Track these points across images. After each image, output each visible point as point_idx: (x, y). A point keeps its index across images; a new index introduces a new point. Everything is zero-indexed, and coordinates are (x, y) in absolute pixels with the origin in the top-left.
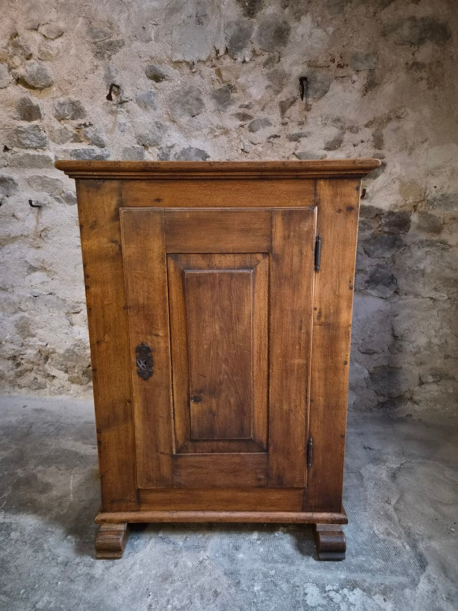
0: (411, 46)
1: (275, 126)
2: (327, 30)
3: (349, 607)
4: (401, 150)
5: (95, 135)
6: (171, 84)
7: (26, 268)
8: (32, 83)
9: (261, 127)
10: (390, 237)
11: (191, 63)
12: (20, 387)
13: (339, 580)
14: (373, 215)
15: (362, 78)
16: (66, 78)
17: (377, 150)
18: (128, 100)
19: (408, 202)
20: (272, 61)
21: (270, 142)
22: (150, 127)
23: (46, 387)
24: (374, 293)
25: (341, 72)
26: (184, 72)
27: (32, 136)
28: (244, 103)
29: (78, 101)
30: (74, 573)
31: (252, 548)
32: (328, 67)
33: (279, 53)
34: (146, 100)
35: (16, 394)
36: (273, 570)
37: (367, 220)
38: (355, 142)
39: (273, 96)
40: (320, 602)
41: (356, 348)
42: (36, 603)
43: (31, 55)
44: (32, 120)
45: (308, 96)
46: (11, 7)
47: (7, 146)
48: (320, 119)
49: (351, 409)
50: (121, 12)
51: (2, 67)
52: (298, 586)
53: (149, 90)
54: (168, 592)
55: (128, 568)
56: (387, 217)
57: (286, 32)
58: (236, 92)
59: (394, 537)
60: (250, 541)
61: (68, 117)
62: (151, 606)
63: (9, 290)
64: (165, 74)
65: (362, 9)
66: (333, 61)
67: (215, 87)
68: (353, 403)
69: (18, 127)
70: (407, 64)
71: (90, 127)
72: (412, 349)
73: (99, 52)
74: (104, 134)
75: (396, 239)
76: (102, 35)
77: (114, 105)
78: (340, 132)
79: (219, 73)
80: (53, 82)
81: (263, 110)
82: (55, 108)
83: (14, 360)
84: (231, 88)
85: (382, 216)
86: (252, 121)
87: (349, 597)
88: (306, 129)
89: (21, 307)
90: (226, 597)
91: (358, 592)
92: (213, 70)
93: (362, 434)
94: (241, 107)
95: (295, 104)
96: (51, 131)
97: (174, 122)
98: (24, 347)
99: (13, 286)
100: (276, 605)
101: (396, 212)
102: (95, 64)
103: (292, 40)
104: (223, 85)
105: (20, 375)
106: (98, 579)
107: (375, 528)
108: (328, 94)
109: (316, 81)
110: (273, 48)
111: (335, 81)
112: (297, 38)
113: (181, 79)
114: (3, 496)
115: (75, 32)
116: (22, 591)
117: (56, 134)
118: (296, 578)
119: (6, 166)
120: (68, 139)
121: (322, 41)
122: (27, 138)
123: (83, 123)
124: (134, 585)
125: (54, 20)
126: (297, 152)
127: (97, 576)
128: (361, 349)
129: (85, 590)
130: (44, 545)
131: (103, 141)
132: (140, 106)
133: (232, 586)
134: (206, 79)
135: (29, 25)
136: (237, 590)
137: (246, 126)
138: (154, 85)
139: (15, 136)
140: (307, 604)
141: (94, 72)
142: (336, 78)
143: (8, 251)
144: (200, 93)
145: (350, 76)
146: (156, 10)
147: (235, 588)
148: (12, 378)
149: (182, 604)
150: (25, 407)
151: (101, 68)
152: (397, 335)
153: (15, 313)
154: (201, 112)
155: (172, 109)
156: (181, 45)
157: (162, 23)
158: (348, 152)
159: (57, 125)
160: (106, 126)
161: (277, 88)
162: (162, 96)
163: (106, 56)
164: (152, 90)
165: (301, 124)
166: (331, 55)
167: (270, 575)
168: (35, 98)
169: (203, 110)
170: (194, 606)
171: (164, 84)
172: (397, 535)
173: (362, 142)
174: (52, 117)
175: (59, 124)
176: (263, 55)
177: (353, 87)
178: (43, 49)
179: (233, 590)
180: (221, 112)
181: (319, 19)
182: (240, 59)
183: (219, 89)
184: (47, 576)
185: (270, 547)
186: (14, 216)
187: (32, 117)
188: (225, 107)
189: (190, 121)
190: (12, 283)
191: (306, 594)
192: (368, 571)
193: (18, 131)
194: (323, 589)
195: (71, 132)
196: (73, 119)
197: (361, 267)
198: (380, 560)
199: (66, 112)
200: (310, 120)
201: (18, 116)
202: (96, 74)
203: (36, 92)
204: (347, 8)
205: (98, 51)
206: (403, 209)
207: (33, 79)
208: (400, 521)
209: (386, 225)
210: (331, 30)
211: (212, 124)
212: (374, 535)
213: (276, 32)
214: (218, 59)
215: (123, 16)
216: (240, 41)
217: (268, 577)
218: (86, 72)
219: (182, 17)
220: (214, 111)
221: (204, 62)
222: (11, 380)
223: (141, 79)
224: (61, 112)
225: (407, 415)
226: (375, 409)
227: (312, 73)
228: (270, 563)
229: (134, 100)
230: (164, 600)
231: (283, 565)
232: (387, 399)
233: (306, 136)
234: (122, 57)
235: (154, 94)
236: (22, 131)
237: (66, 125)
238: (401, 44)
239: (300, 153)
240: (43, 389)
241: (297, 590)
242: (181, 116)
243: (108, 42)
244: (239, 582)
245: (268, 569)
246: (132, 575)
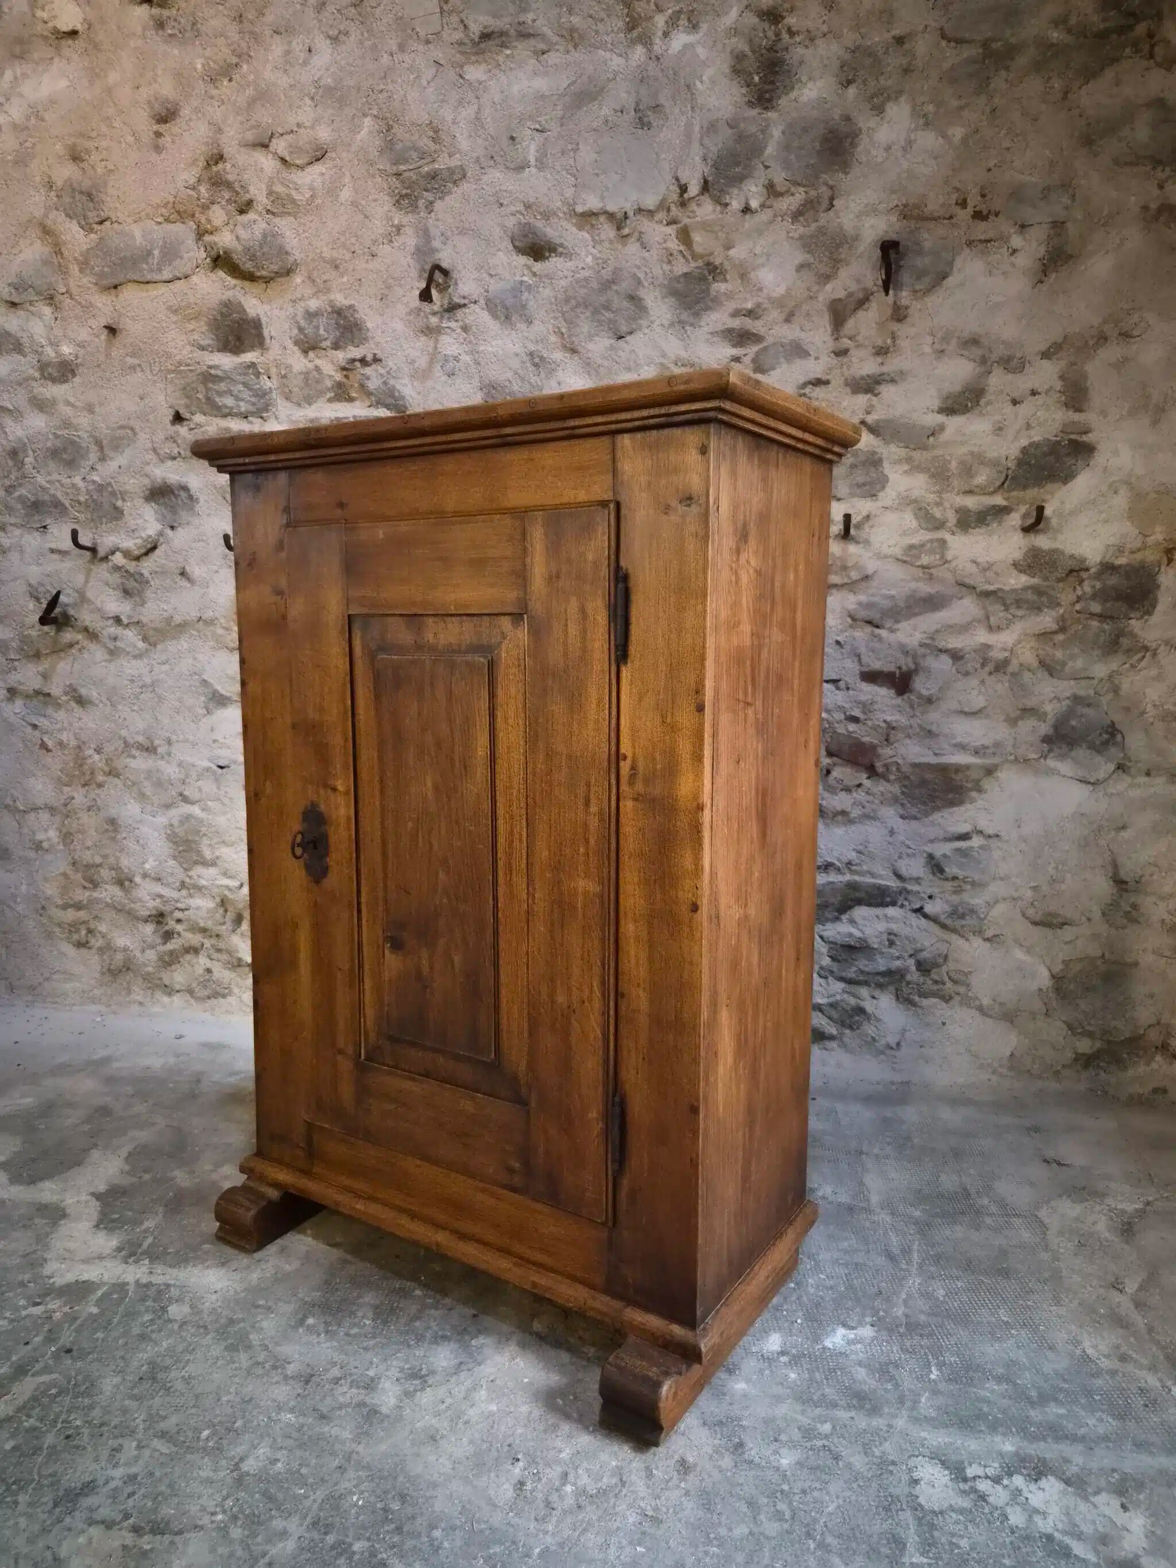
0: (1154, 168)
1: (816, 358)
2: (950, 133)
3: (1030, 1516)
4: (1133, 413)
5: (385, 383)
6: (569, 264)
7: (203, 699)
8: (248, 266)
9: (782, 360)
10: (1106, 627)
11: (620, 215)
12: (169, 990)
13: (1001, 1454)
14: (1060, 573)
15: (1034, 244)
16: (327, 254)
17: (1070, 413)
18: (466, 301)
19: (1151, 540)
20: (813, 208)
21: (804, 395)
22: (515, 364)
23: (230, 993)
24: (1065, 767)
25: (982, 230)
26: (603, 237)
27: (241, 387)
28: (744, 306)
29: (351, 307)
30: (329, 1400)
31: (767, 1372)
32: (951, 217)
33: (831, 188)
34: (510, 301)
35: (156, 1009)
36: (826, 1422)
37: (1046, 583)
38: (1016, 395)
39: (815, 288)
40: (953, 1503)
41: (1018, 911)
42: (242, 1460)
43: (250, 203)
44: (243, 352)
45: (899, 287)
46: (212, 98)
47: (181, 412)
48: (929, 339)
49: (1004, 1071)
50: (460, 102)
51: (184, 231)
52: (893, 1463)
53: (518, 278)
54: (564, 1455)
55: (461, 1396)
56: (1098, 576)
57: (849, 140)
58: (726, 281)
59: (1141, 1367)
60: (763, 1356)
61: (324, 344)
63: (159, 750)
64: (557, 241)
65: (1034, 84)
66: (963, 204)
67: (675, 269)
68: (1008, 1054)
69: (210, 367)
70: (1145, 208)
71: (374, 366)
72: (1165, 916)
73: (407, 195)
74: (406, 381)
75: (1119, 634)
76: (414, 155)
77: (434, 314)
78: (978, 369)
79: (685, 236)
80: (296, 264)
81: (788, 320)
82: (297, 322)
83: (159, 923)
84: (714, 270)
85: (1084, 575)
86: (761, 346)
87: (1029, 1496)
88: (893, 364)
89: (186, 793)
90: (710, 1476)
91: (1051, 1485)
92: (671, 230)
93: (1036, 1130)
94: (736, 314)
95: (866, 306)
96: (284, 377)
97: (574, 351)
98: (184, 892)
99: (169, 742)
100: (841, 1501)
101: (1120, 566)
102: (396, 222)
103: (864, 159)
104: (693, 265)
105: (170, 961)
106: (388, 1416)
107: (1087, 1344)
108: (950, 281)
109: (920, 253)
110: (817, 178)
111: (967, 250)
112: (874, 152)
113: (594, 251)
114: (143, 1227)
115: (353, 149)
116: (206, 1433)
117: (296, 384)
118: (887, 1445)
119: (174, 458)
120: (321, 393)
121: (936, 158)
122: (230, 392)
123: (358, 357)
124: (477, 1435)
125: (307, 124)
126: (870, 419)
127: (384, 1410)
128: (1031, 912)
129: (357, 1439)
130: (251, 1337)
131: (403, 398)
132: (495, 316)
133: (723, 1451)
134: (654, 252)
135: (250, 136)
136: (736, 1462)
137: (747, 360)
138: (529, 268)
139: (201, 388)
140: (920, 1505)
141: (391, 241)
142: (970, 244)
143: (164, 657)
144: (639, 282)
145: (1004, 239)
146: (543, 97)
147: (732, 1456)
148: (150, 969)
149: (600, 1484)
150: (180, 1037)
151: (409, 231)
152: (1125, 878)
153: (168, 806)
154: (640, 328)
155: (570, 322)
156: (597, 175)
157: (554, 128)
158: (998, 418)
159: (299, 362)
160: (413, 362)
161: (824, 269)
162: (547, 292)
163: (421, 203)
164: (525, 278)
165: (881, 352)
166: (957, 190)
167: (820, 1434)
168: (254, 301)
169: (644, 323)
170: (632, 1491)
171: (554, 263)
172: (1145, 1362)
173: (1034, 393)
174: (289, 344)
175: (305, 361)
176: (793, 195)
177: (1013, 265)
178: (279, 188)
179: (727, 1462)
180: (688, 328)
181: (930, 108)
182: (736, 205)
183: (686, 275)
184: (262, 1404)
185: (813, 1370)
186: (183, 574)
187: (242, 344)
188: (697, 315)
189: (612, 348)
190: (167, 735)
191: (916, 1482)
192: (1074, 1439)
193: (209, 377)
194: (958, 1473)
195: (330, 376)
196: (336, 346)
197: (1030, 703)
198: (1104, 1416)
199: (322, 332)
200: (903, 343)
201: (211, 342)
202: (396, 244)
203: (257, 288)
204: (999, 82)
205: (404, 192)
206: (1139, 556)
207: (253, 258)
208: (1150, 1330)
209: (1094, 597)
210: (957, 133)
211: (664, 356)
212: (1086, 1359)
213: (825, 140)
214: (683, 204)
215: (464, 113)
216: (738, 164)
217: (815, 1437)
218: (375, 242)
219: (603, 113)
220: (672, 325)
221: (650, 213)
222: (149, 974)
223: (500, 253)
224: (309, 331)
225: (1155, 1091)
226: (1067, 1072)
227: (911, 232)
228: (817, 1407)
229: (482, 302)
230: (553, 1474)
231: (853, 1414)
232: (1098, 1044)
233: (893, 381)
234: (457, 205)
235: (529, 288)
236: (217, 376)
237: (318, 362)
238: (1131, 164)
239: (878, 421)
240: (224, 996)
241: (891, 1472)
242: (590, 337)
243: (428, 174)
244: (741, 1445)
245: (813, 1419)
246: (471, 1412)
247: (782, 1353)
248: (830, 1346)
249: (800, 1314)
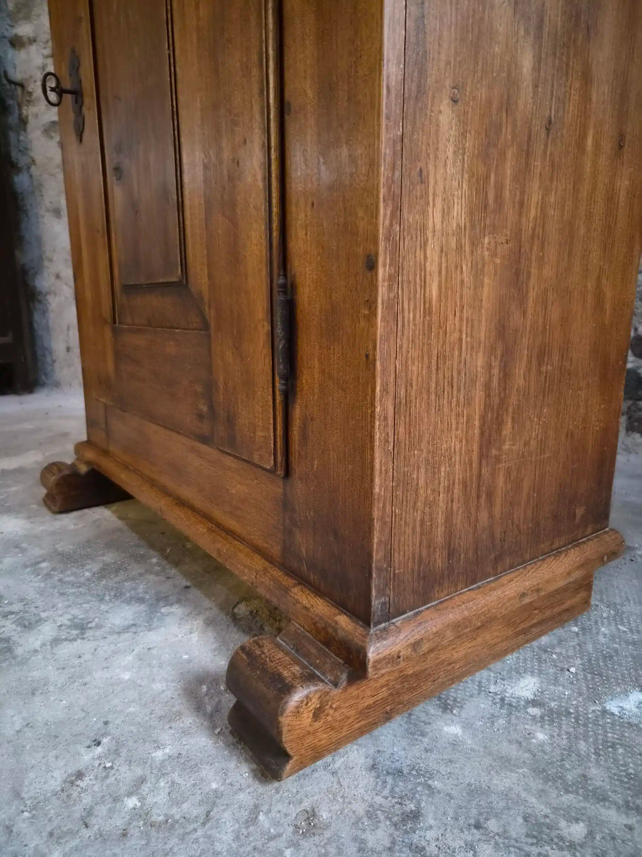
31: (501, 721)
36: (577, 820)
54: (159, 755)
60: (502, 699)
62: (80, 775)
106: (15, 658)
124: (82, 702)
127: (19, 651)
133: (382, 817)
136: (393, 843)
147: (392, 830)
149: (174, 811)
167: (562, 839)
170: (209, 837)
179: (379, 836)
185: (576, 737)
228: (567, 792)
244: (415, 816)
245: (556, 810)
246: (98, 675)
247: (534, 703)
248: (616, 711)
249: (579, 661)
